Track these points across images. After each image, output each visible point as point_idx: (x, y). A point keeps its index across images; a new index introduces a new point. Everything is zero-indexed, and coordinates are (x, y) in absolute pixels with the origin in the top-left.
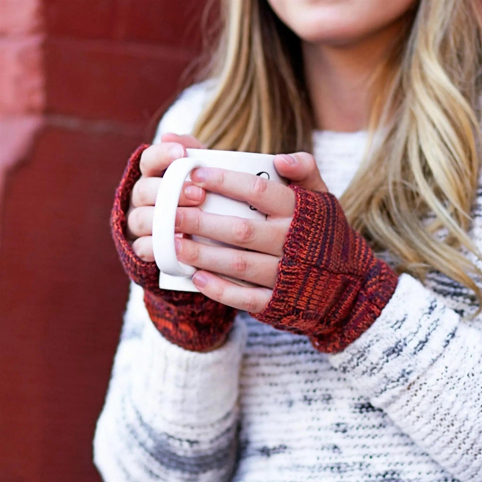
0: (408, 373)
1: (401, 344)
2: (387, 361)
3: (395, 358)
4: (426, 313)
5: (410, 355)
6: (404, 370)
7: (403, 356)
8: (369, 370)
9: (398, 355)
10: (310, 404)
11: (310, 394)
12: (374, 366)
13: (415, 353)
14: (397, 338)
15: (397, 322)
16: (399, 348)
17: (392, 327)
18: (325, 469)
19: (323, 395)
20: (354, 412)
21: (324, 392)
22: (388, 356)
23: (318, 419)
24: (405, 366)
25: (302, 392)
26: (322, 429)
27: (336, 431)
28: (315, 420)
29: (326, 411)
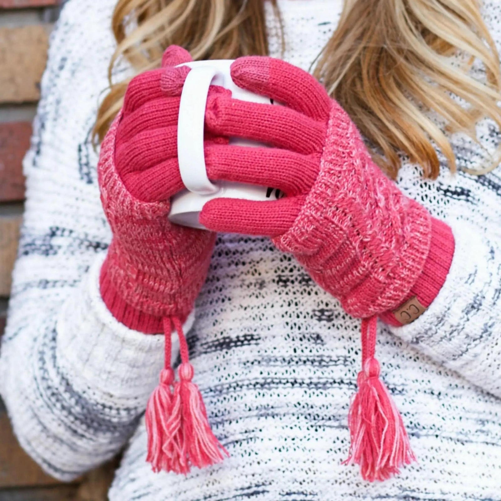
0: (490, 327)
1: (479, 298)
2: (468, 320)
3: (475, 314)
4: (490, 259)
5: (489, 307)
6: (486, 324)
7: (483, 310)
8: (448, 335)
9: (478, 310)
10: (286, 286)
11: (286, 275)
12: (454, 328)
13: (494, 304)
14: (474, 293)
15: (470, 275)
16: (478, 302)
17: (466, 282)
18: (305, 362)
19: (302, 275)
22: (467, 314)
23: (296, 304)
24: (486, 319)
25: (276, 272)
26: (301, 316)
27: (320, 319)
28: (293, 305)
29: (305, 294)
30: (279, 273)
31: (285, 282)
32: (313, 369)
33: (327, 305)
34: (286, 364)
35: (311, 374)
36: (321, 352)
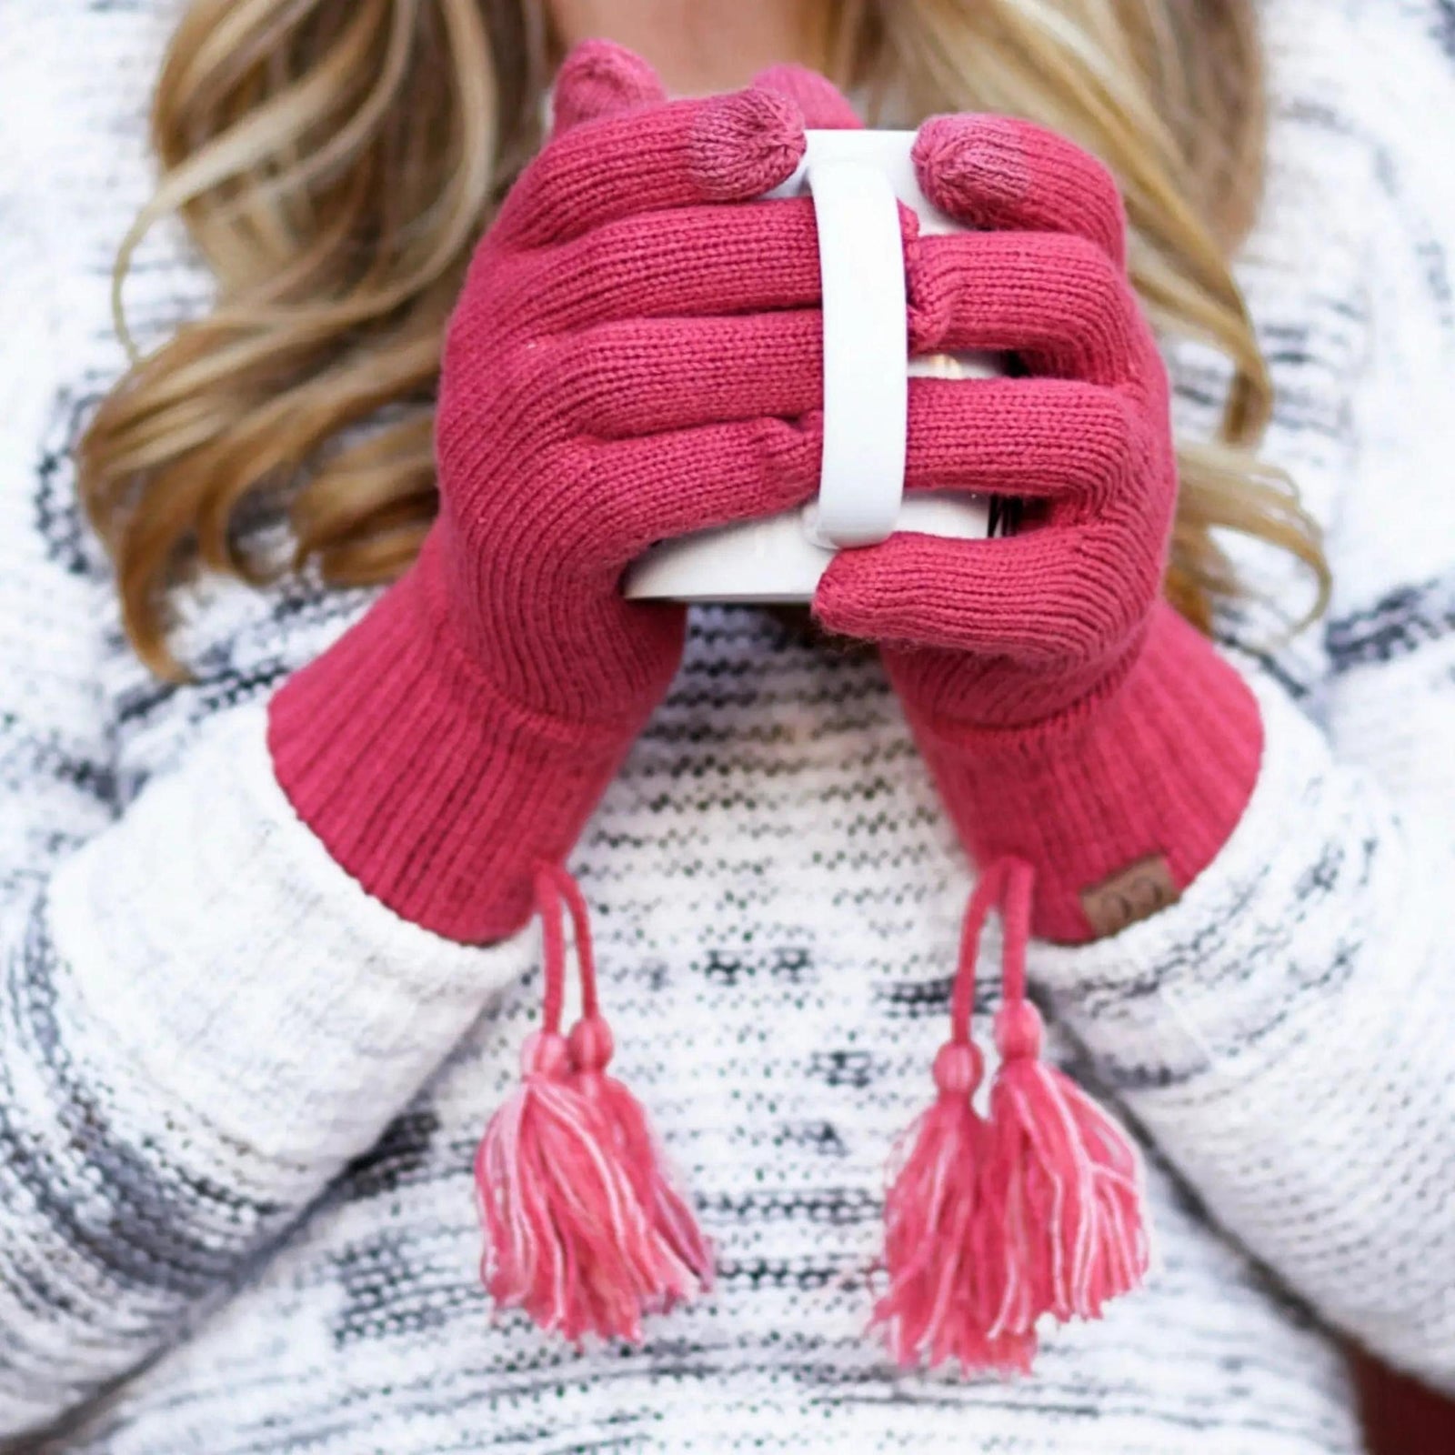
2: (1303, 917)
10: (731, 982)
11: (732, 948)
18: (788, 1209)
19: (780, 951)
20: (893, 1015)
21: (780, 940)
23: (762, 1037)
25: (702, 939)
26: (777, 1072)
27: (833, 1081)
28: (752, 1041)
29: (789, 1007)
30: (713, 943)
31: (730, 970)
32: (814, 1229)
33: (852, 1036)
34: (732, 1215)
35: (807, 1247)
36: (835, 1180)
